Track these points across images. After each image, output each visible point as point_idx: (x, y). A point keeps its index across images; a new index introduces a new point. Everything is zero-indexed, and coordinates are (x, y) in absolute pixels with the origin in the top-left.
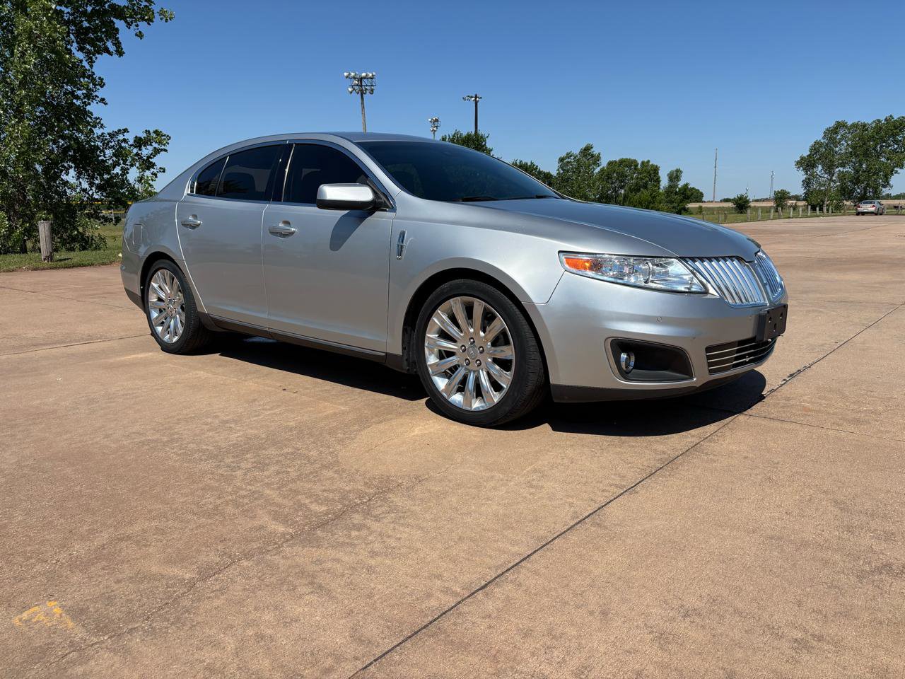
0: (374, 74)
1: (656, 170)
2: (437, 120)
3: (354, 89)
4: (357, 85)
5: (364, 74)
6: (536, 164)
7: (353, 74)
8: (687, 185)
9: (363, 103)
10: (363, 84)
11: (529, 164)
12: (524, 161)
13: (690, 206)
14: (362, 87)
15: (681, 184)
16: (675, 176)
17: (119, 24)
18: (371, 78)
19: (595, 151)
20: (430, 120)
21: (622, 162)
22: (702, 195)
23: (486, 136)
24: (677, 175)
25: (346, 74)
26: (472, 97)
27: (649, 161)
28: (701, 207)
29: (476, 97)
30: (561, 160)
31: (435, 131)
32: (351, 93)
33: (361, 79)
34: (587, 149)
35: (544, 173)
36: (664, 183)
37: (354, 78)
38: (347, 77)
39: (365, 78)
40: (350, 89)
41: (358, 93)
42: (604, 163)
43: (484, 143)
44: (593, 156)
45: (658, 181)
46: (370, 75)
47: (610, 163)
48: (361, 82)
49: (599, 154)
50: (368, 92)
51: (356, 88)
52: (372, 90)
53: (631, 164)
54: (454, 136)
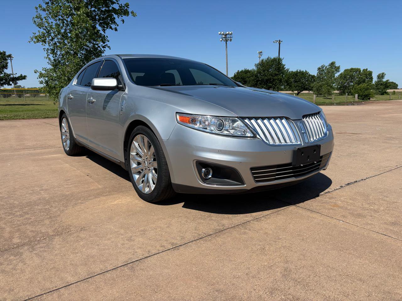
0: (232, 32)
1: (370, 73)
2: (261, 52)
3: (223, 39)
4: (224, 38)
5: (227, 33)
6: (308, 71)
7: (222, 33)
8: (388, 81)
9: (226, 46)
10: (227, 37)
11: (304, 71)
12: (302, 70)
13: (388, 91)
14: (226, 38)
15: (384, 80)
16: (381, 76)
17: (115, 16)
18: (231, 34)
19: (337, 65)
20: (258, 52)
21: (352, 69)
22: (397, 85)
23: (282, 59)
24: (382, 75)
25: (219, 33)
26: (278, 41)
27: (367, 69)
28: (394, 92)
29: (280, 41)
30: (319, 69)
31: (260, 57)
32: (221, 41)
33: (226, 35)
34: (333, 64)
35: (312, 75)
36: (375, 79)
37: (223, 34)
38: (220, 34)
39: (228, 34)
40: (221, 40)
41: (224, 41)
42: (342, 71)
43: (281, 62)
44: (335, 67)
45: (372, 78)
46: (230, 33)
47: (345, 70)
48: (226, 36)
49: (339, 66)
50: (229, 40)
51: (224, 39)
52: (231, 40)
53: (358, 70)
54: (267, 59)
